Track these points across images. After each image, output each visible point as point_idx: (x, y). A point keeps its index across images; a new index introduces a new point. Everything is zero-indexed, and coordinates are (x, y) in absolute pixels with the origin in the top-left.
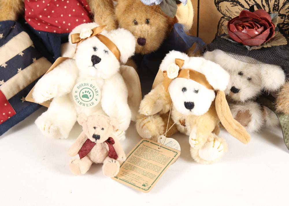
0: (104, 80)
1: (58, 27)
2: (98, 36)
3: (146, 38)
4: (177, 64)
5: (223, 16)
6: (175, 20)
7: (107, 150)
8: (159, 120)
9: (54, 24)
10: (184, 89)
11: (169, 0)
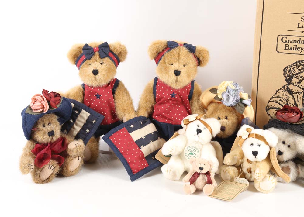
0: (202, 145)
1: (173, 121)
2: (199, 119)
3: (225, 126)
4: (247, 131)
5: (271, 118)
6: (243, 116)
7: (206, 181)
8: (235, 169)
9: (170, 118)
10: (252, 145)
11: (240, 104)
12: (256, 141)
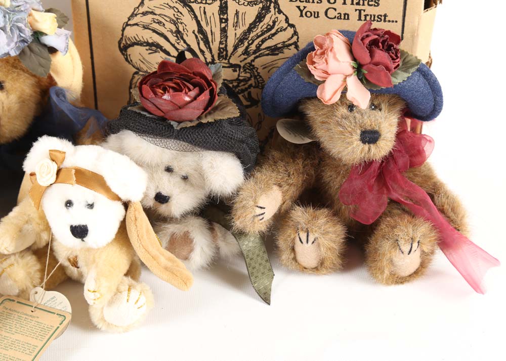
4: (52, 161)
5: (135, 70)
6: (52, 82)
10: (69, 204)
11: (36, 48)
12: (80, 194)
